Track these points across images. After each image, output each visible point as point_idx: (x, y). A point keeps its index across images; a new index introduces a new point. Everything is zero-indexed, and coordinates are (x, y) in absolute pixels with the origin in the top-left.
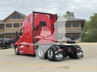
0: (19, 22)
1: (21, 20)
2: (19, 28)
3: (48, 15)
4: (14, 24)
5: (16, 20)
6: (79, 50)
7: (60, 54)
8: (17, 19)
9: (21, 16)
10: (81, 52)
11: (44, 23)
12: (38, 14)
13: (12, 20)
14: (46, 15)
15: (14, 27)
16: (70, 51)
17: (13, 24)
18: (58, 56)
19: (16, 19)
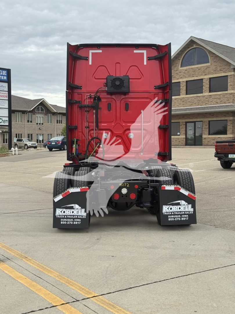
0: (202, 75)
1: (208, 67)
2: (201, 95)
3: (145, 52)
4: (187, 82)
5: (194, 70)
6: (177, 191)
7: (77, 206)
8: (198, 64)
9: (210, 52)
10: (183, 202)
11: (118, 83)
12: (100, 51)
13: (182, 68)
14: (135, 51)
15: (187, 94)
16: (126, 195)
17: (185, 84)
18: (68, 212)
19: (193, 67)
